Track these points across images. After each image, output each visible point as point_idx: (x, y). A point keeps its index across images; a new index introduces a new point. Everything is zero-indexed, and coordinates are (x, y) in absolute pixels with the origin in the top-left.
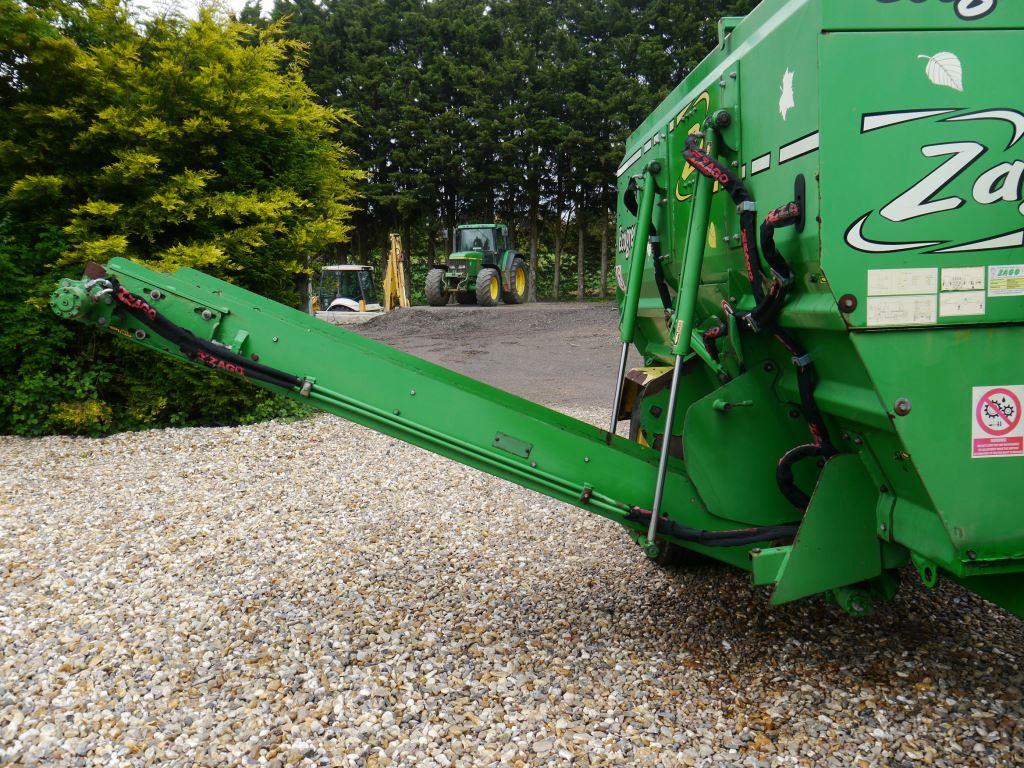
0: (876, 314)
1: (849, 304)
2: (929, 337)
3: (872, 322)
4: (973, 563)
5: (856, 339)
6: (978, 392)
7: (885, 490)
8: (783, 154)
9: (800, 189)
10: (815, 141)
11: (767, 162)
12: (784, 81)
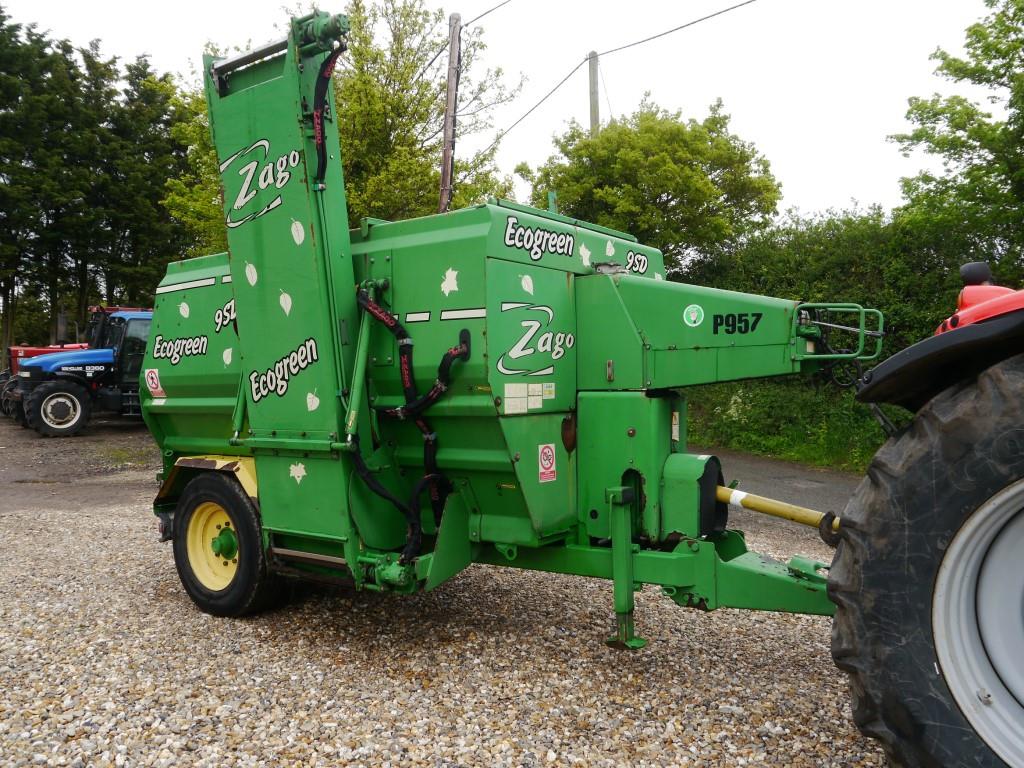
0: (509, 408)
1: (498, 402)
2: (525, 419)
3: (507, 411)
4: (542, 539)
5: (502, 420)
6: (541, 447)
7: (475, 511)
8: (445, 315)
9: (465, 337)
10: (481, 313)
11: (425, 316)
12: (447, 274)
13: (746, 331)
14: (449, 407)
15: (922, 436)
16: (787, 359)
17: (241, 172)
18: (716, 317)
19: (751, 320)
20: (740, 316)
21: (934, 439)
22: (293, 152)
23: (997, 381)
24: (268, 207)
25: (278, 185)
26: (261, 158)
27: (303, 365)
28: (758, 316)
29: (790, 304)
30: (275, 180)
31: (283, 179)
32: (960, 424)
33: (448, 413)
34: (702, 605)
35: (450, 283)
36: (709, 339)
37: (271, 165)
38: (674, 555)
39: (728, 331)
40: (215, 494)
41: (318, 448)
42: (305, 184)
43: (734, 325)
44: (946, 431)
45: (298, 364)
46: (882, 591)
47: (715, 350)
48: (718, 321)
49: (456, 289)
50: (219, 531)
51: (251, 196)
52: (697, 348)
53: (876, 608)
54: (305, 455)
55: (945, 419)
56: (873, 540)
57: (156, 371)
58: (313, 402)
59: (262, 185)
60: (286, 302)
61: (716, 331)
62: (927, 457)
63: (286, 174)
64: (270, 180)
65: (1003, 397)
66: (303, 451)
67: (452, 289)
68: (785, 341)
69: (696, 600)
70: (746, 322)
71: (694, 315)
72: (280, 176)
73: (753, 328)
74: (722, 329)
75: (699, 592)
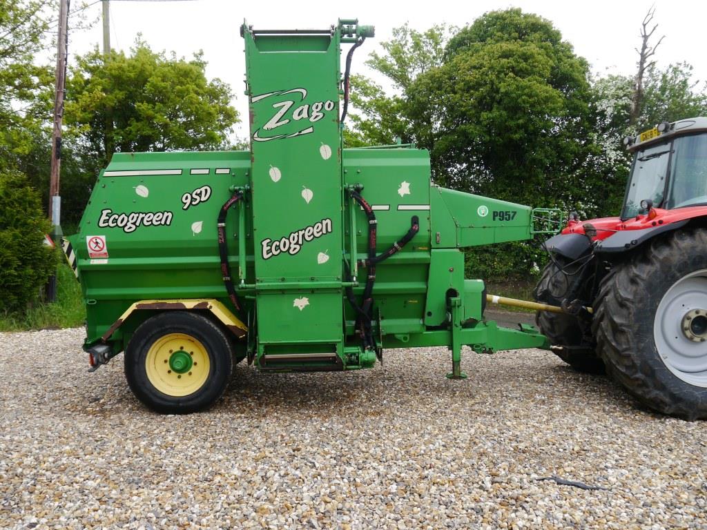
8: (400, 208)
9: (415, 220)
10: (427, 207)
11: (387, 207)
12: (402, 184)
13: (509, 219)
14: (398, 259)
15: (652, 264)
16: (528, 233)
17: (275, 106)
18: (494, 212)
19: (512, 214)
20: (506, 212)
21: (658, 265)
22: (329, 102)
23: (677, 244)
24: (300, 132)
25: (312, 119)
26: (298, 99)
27: (317, 235)
28: (515, 213)
29: (528, 208)
30: (309, 116)
31: (317, 117)
32: (666, 259)
33: (397, 263)
34: (490, 352)
35: (404, 189)
36: (491, 223)
37: (307, 106)
38: (476, 329)
39: (500, 219)
40: (185, 327)
41: (322, 287)
42: (336, 123)
43: (503, 217)
44: (662, 262)
45: (313, 234)
46: (641, 323)
47: (493, 229)
48: (495, 214)
49: (409, 193)
50: (170, 355)
51: (283, 122)
52: (484, 227)
53: (639, 330)
54: (310, 292)
55: (661, 257)
56: (637, 304)
57: (103, 237)
58: (323, 258)
59: (296, 117)
60: (307, 195)
61: (494, 219)
62: (656, 271)
63: (321, 115)
64: (305, 115)
65: (679, 249)
66: (310, 289)
67: (406, 193)
68: (527, 225)
69: (487, 350)
70: (509, 215)
71: (483, 211)
72: (314, 114)
73: (512, 219)
74: (497, 218)
75: (488, 346)
